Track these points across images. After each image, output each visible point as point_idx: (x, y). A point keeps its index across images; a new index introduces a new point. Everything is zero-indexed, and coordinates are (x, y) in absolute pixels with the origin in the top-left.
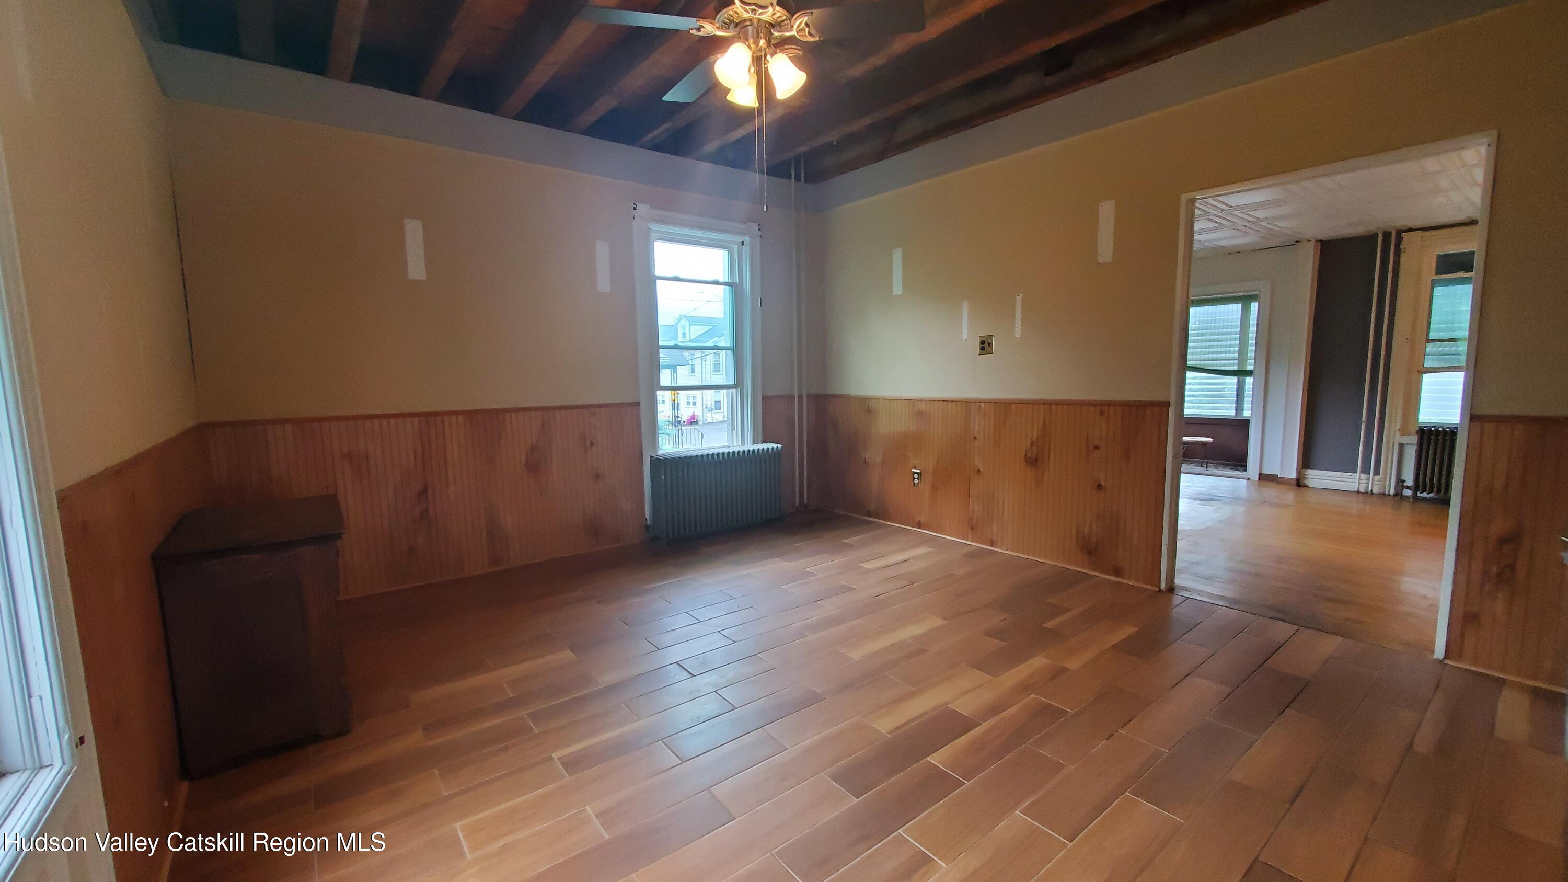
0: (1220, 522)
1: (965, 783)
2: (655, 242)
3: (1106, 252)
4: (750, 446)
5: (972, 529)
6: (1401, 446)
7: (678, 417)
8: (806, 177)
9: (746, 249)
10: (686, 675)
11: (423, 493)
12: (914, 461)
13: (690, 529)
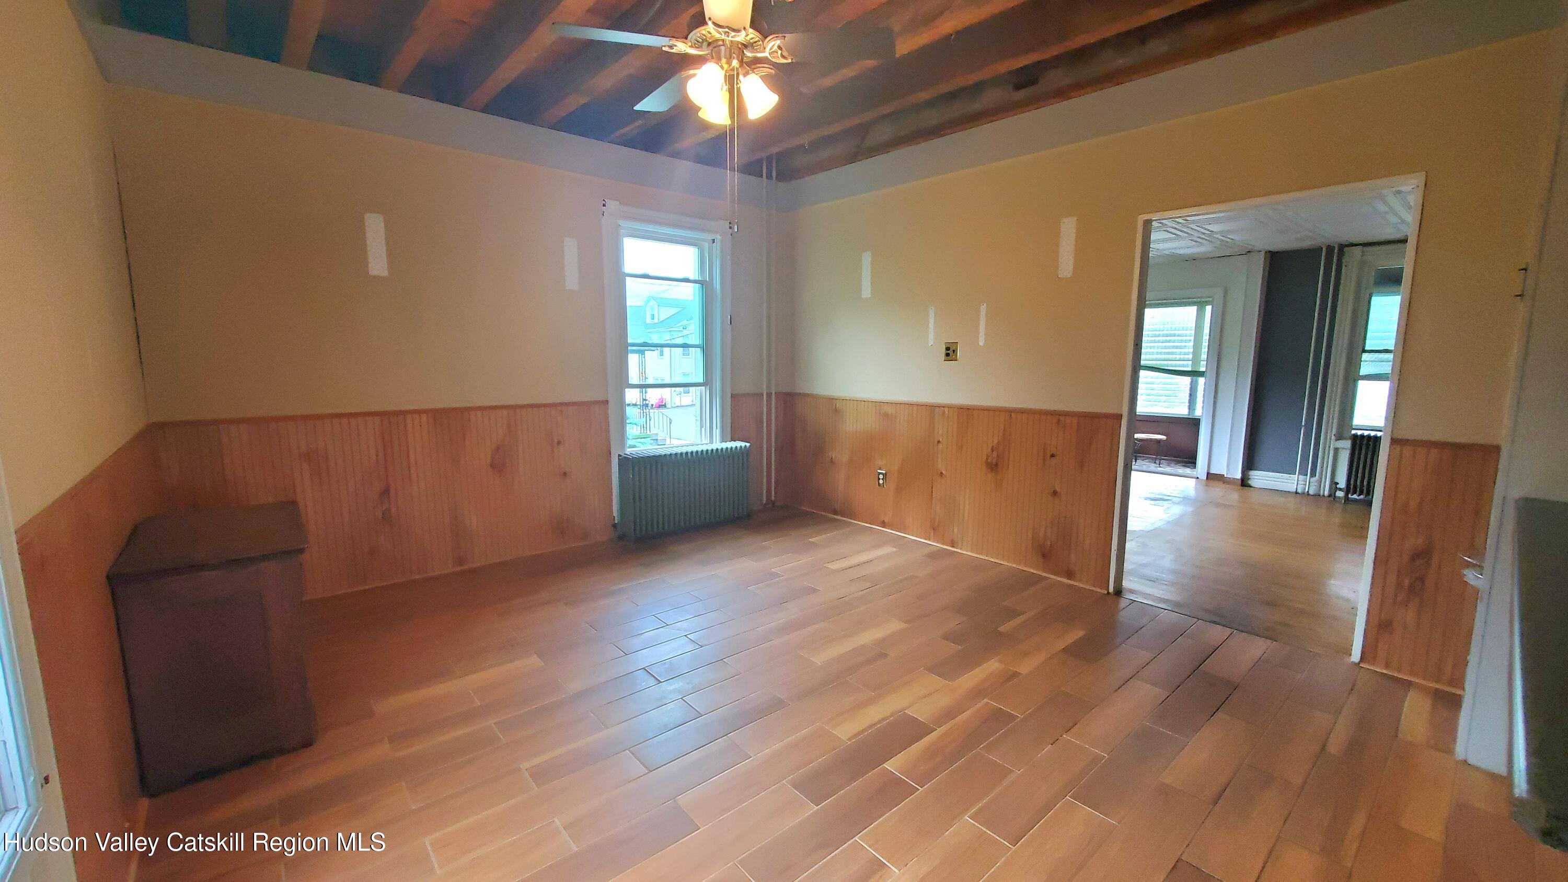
0: (1168, 522)
1: (919, 790)
2: (624, 238)
3: (1066, 266)
4: (718, 445)
5: (934, 530)
6: (1336, 450)
7: (645, 400)
8: (777, 176)
9: (717, 247)
10: (652, 682)
11: (386, 492)
12: (880, 462)
13: (658, 527)
